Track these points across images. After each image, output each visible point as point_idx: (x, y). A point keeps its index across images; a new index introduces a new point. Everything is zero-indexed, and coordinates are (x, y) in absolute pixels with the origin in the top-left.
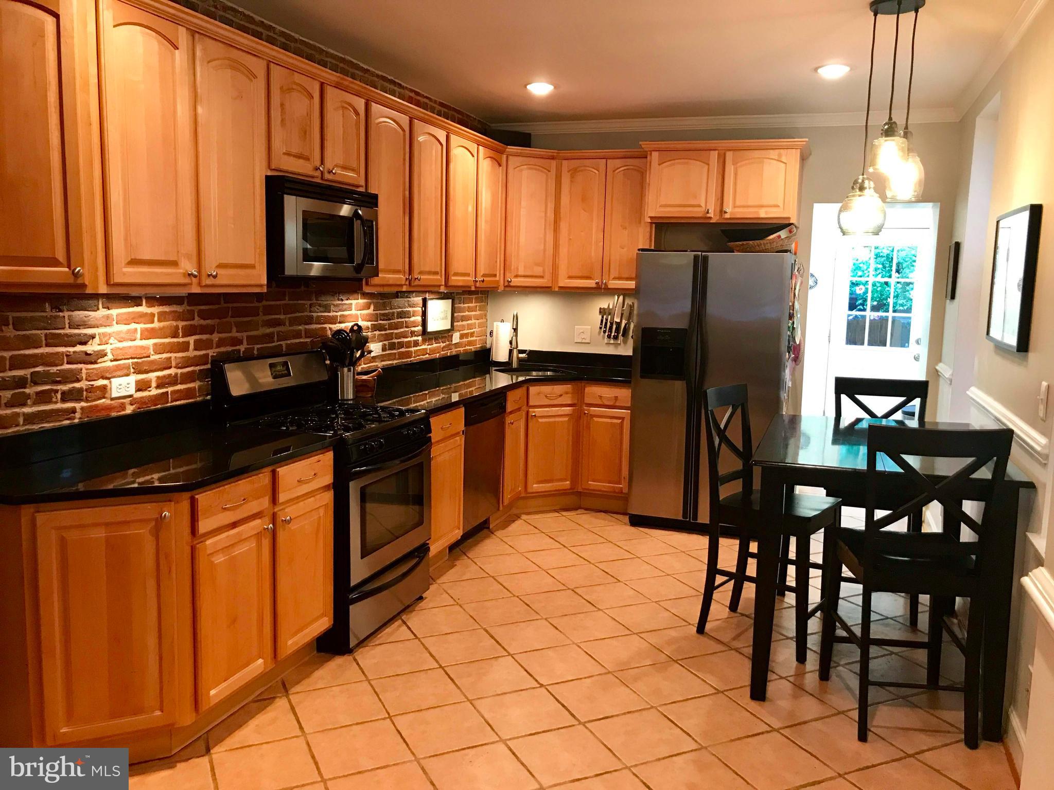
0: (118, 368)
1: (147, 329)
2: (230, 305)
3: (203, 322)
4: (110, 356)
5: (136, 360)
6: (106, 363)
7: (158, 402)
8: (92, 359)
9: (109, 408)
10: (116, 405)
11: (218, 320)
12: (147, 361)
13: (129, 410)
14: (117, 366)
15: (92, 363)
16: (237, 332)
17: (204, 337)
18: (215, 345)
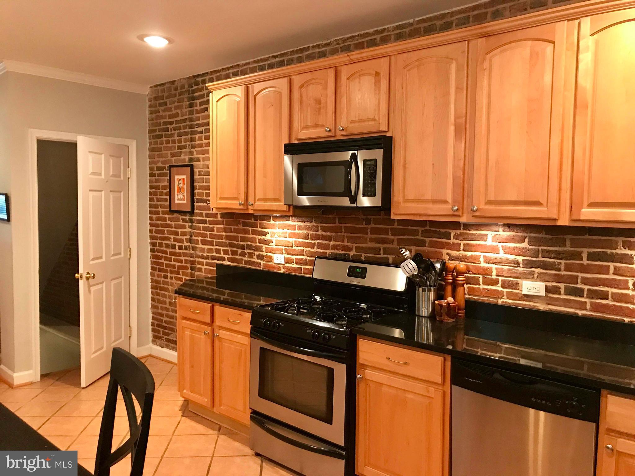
0: (277, 249)
1: (291, 233)
2: (343, 225)
3: (324, 233)
4: (274, 243)
5: (286, 247)
6: (273, 246)
7: (296, 272)
8: (267, 243)
9: (273, 267)
10: (276, 267)
11: (335, 234)
12: (291, 249)
13: (282, 271)
14: (277, 248)
15: (267, 245)
16: (348, 242)
17: (324, 242)
18: (330, 248)
